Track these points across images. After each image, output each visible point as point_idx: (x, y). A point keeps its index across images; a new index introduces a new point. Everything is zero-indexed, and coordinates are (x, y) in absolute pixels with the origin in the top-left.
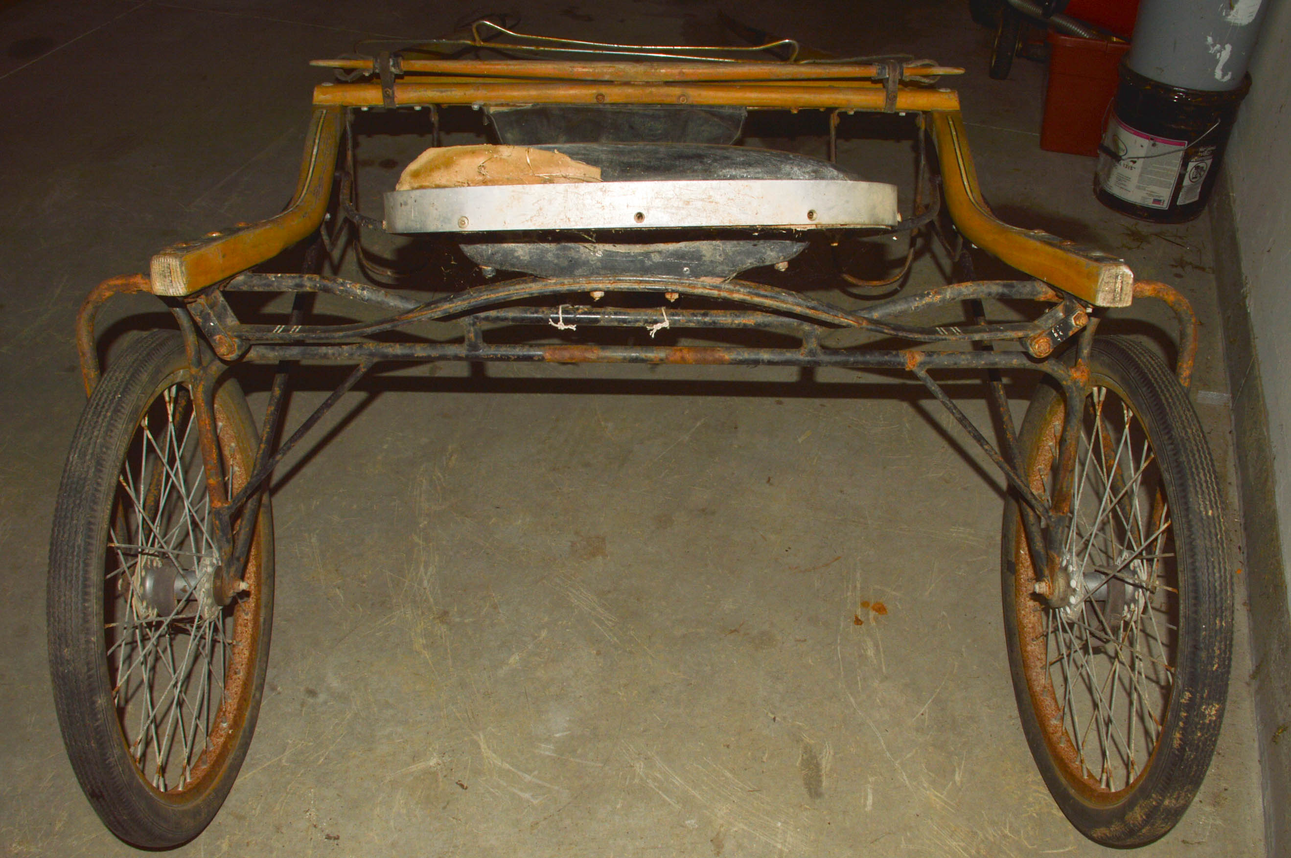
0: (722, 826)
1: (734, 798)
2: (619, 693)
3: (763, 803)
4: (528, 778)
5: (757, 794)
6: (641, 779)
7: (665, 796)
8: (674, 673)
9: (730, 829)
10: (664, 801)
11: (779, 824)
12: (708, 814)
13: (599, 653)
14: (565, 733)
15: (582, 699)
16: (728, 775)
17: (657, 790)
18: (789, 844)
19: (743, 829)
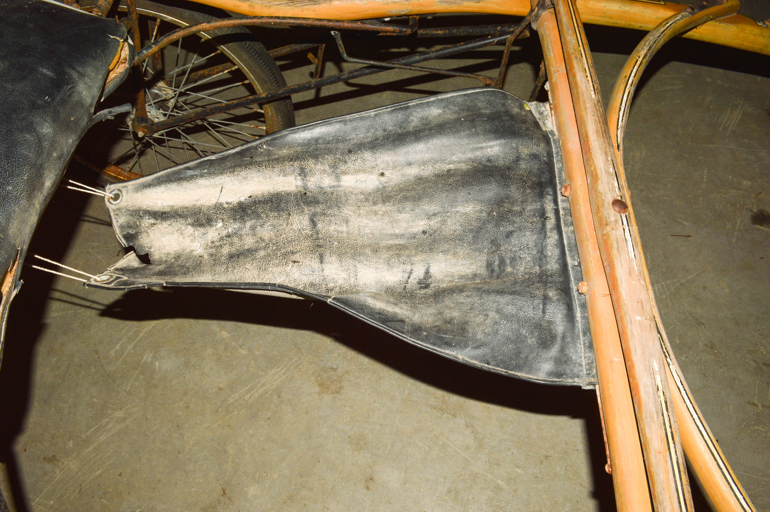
0: (63, 464)
1: (80, 474)
2: (183, 402)
3: (70, 493)
4: (130, 347)
5: (78, 491)
6: (110, 415)
7: (94, 428)
8: (192, 442)
9: (59, 469)
10: (91, 428)
11: (52, 503)
12: (74, 456)
13: (220, 389)
14: (157, 368)
15: (183, 378)
16: (98, 473)
17: (99, 424)
18: (37, 507)
19: (56, 477)
